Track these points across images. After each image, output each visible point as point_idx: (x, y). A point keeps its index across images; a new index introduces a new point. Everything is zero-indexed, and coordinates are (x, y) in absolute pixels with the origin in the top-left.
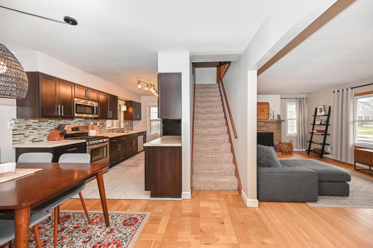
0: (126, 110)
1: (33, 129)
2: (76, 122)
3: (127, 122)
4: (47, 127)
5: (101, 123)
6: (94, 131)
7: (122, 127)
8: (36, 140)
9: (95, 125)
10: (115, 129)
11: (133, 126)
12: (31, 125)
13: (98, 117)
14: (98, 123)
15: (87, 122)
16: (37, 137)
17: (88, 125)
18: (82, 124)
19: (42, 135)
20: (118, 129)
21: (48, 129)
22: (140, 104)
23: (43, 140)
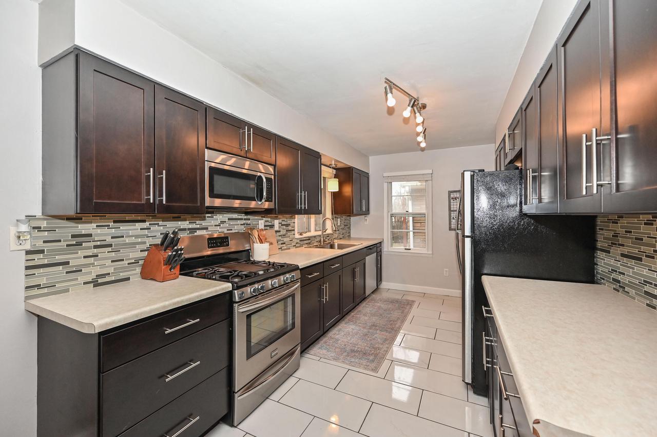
0: (338, 190)
1: (96, 247)
2: (223, 222)
3: (339, 219)
4: (140, 240)
5: (283, 223)
6: (266, 246)
7: (328, 232)
8: (107, 279)
9: (268, 228)
10: (315, 237)
11: (349, 228)
12: (90, 235)
13: (274, 207)
14: (276, 222)
15: (249, 222)
16: (111, 270)
17: (252, 229)
18: (238, 227)
19: (126, 262)
20: (320, 236)
21: (145, 243)
22: (367, 175)
23: (128, 279)
